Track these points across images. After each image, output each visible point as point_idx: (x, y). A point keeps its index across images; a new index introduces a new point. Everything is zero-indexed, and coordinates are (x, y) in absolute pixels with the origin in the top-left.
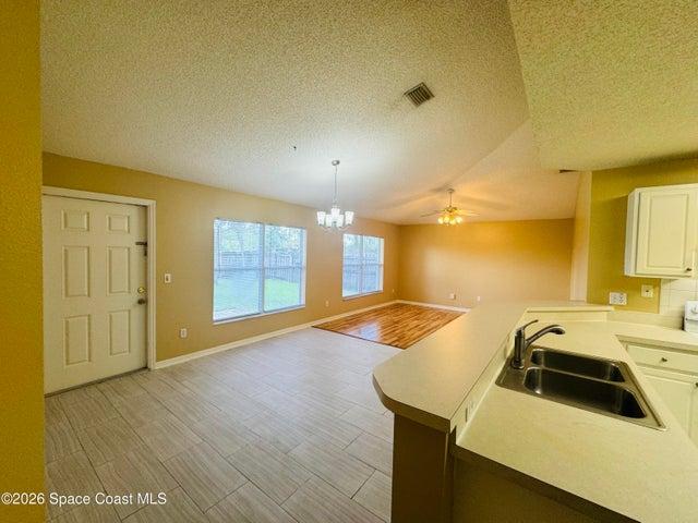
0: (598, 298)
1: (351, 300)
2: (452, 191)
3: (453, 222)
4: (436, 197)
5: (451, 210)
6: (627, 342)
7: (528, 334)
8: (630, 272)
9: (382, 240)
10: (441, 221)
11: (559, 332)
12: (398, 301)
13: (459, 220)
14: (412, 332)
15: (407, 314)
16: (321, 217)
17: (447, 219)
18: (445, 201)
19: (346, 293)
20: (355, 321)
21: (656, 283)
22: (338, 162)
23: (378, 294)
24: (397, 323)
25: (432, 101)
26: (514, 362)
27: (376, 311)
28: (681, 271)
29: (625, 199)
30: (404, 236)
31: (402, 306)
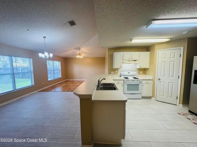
0: (110, 73)
1: (51, 81)
2: (80, 49)
3: (80, 57)
4: (75, 50)
5: (80, 54)
6: (114, 80)
7: (100, 80)
8: (114, 68)
9: (60, 62)
10: (77, 57)
11: (105, 79)
12: (66, 80)
13: (82, 57)
14: (72, 87)
15: (70, 83)
16: (40, 55)
17: (79, 57)
18: (78, 52)
19: (49, 79)
20: (54, 87)
21: (117, 69)
22: (45, 37)
23: (60, 78)
24: (67, 86)
25: (75, 25)
26: (98, 86)
27: (60, 83)
28: (120, 67)
29: (113, 54)
30: (66, 61)
31: (68, 81)
